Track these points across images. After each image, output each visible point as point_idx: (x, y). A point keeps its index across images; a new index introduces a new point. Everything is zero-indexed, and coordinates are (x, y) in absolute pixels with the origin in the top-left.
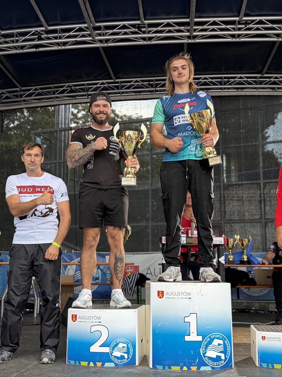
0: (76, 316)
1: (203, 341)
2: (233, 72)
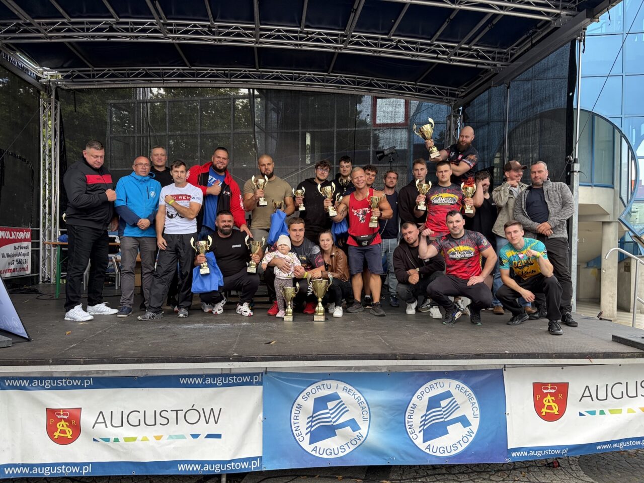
2: (302, 69)
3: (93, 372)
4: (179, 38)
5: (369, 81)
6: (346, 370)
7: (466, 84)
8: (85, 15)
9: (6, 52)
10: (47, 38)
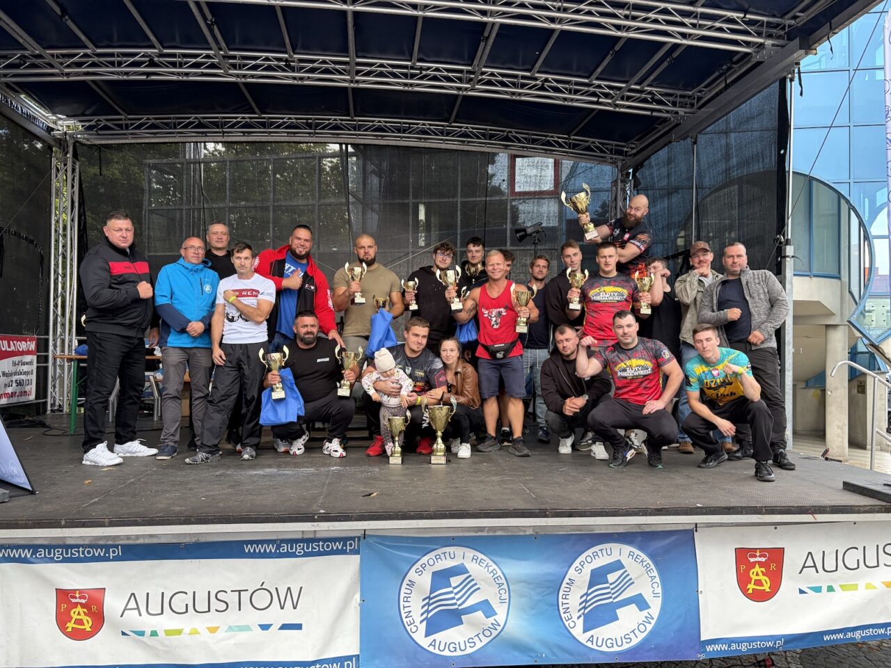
2: (413, 117)
3: (122, 537)
4: (244, 76)
5: (505, 133)
6: (477, 532)
7: (636, 138)
8: (116, 44)
10: (63, 75)
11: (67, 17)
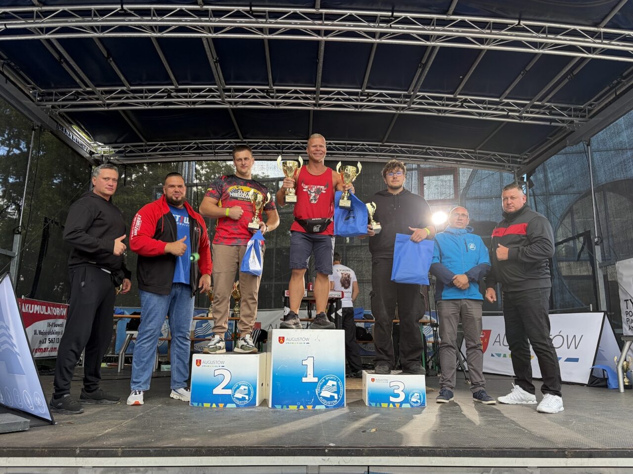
0: (200, 360)
1: (318, 382)
2: (356, 139)
4: (236, 103)
7: (529, 150)
8: (145, 83)
9: (62, 124)
10: (104, 105)
11: (111, 59)
